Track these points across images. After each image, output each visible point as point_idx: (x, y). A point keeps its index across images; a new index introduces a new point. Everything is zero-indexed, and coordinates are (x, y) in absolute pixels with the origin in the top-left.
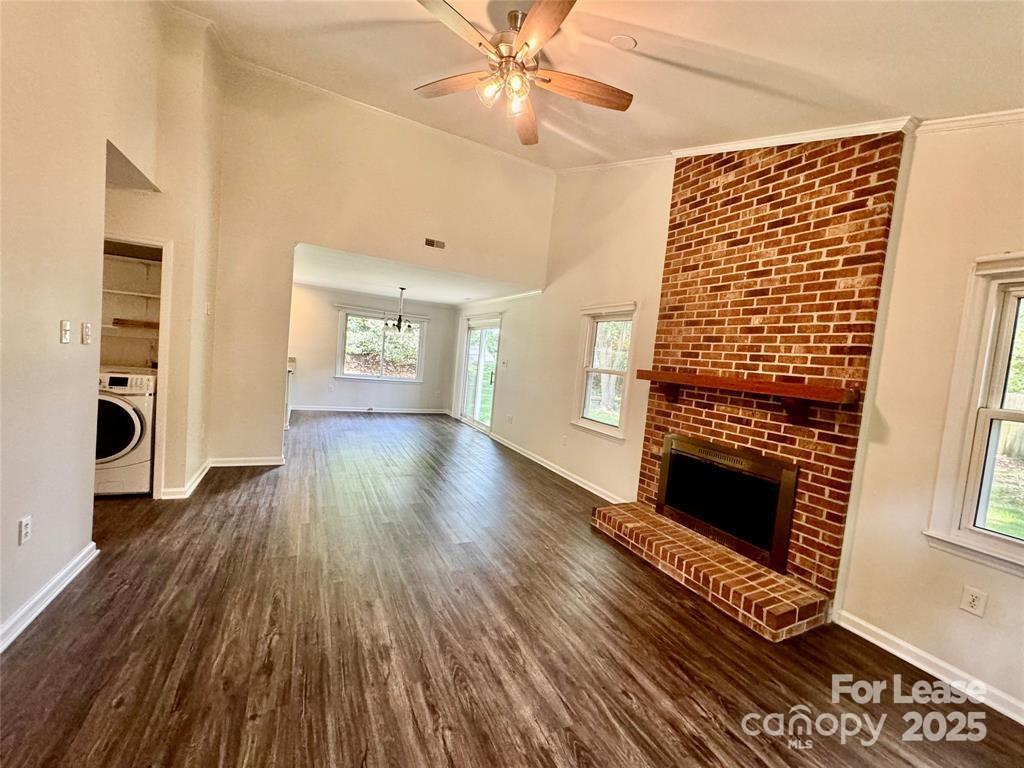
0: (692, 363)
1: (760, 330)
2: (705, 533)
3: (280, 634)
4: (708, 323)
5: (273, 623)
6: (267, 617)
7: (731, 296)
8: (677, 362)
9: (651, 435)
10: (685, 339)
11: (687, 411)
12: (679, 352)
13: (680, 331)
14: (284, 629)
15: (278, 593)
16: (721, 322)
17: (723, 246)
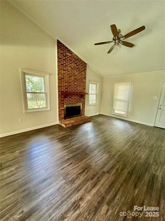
0: (67, 90)
1: (76, 85)
2: (75, 117)
3: (136, 149)
4: (69, 83)
5: (136, 151)
6: (137, 152)
7: (72, 78)
8: (64, 90)
9: (60, 106)
10: (65, 85)
11: (67, 99)
12: (64, 88)
13: (64, 84)
14: (135, 149)
15: (133, 155)
16: (71, 83)
17: (70, 68)
